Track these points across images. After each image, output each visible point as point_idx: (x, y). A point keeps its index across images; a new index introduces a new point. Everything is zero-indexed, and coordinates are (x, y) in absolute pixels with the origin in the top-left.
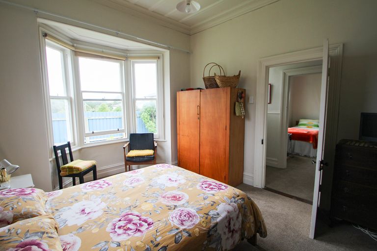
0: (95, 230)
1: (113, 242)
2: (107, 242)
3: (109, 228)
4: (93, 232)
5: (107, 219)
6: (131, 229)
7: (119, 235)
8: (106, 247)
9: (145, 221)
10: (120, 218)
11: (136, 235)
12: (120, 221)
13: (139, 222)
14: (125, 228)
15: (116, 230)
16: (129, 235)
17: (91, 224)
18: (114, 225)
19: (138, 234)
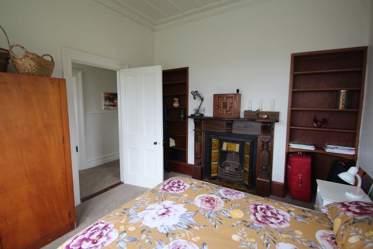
0: (299, 233)
1: (292, 216)
2: (295, 219)
3: (286, 225)
4: (301, 233)
5: (281, 233)
6: (271, 212)
7: (283, 216)
8: (298, 217)
9: (256, 208)
10: (270, 224)
11: (273, 207)
12: (272, 223)
13: (259, 212)
14: (274, 216)
15: (282, 220)
16: (277, 211)
17: (298, 241)
18: (280, 223)
19: (271, 206)
